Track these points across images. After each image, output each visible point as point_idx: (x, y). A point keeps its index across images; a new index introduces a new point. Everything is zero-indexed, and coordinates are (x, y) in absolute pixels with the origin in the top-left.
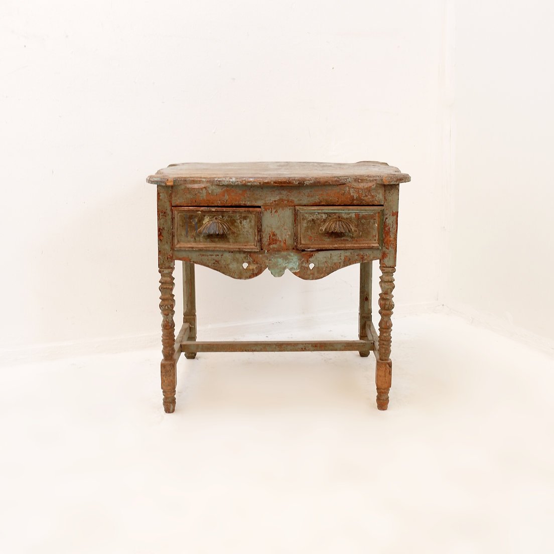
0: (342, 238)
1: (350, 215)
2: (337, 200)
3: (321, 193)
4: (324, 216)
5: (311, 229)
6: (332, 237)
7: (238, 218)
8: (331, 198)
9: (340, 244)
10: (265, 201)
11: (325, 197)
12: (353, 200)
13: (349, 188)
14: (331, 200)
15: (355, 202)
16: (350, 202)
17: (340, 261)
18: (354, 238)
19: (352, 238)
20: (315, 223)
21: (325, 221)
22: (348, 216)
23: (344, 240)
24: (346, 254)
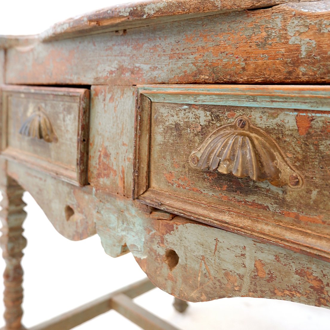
0: (250, 199)
1: (278, 120)
2: (243, 64)
3: (200, 44)
4: (203, 117)
5: (171, 153)
6: (221, 186)
7: (62, 109)
8: (225, 61)
9: (239, 215)
10: (97, 72)
11: (212, 58)
12: (297, 62)
13: (285, 20)
14: (224, 66)
15: (302, 69)
16: (285, 70)
17: (241, 271)
18: (289, 207)
19: (282, 203)
20: (180, 135)
21: (203, 132)
22: (272, 123)
23: (253, 204)
24: (261, 256)
